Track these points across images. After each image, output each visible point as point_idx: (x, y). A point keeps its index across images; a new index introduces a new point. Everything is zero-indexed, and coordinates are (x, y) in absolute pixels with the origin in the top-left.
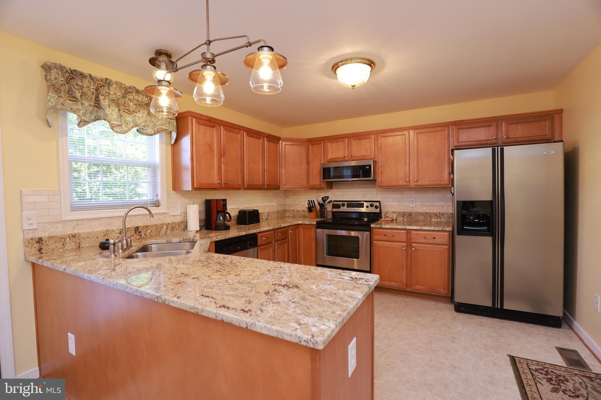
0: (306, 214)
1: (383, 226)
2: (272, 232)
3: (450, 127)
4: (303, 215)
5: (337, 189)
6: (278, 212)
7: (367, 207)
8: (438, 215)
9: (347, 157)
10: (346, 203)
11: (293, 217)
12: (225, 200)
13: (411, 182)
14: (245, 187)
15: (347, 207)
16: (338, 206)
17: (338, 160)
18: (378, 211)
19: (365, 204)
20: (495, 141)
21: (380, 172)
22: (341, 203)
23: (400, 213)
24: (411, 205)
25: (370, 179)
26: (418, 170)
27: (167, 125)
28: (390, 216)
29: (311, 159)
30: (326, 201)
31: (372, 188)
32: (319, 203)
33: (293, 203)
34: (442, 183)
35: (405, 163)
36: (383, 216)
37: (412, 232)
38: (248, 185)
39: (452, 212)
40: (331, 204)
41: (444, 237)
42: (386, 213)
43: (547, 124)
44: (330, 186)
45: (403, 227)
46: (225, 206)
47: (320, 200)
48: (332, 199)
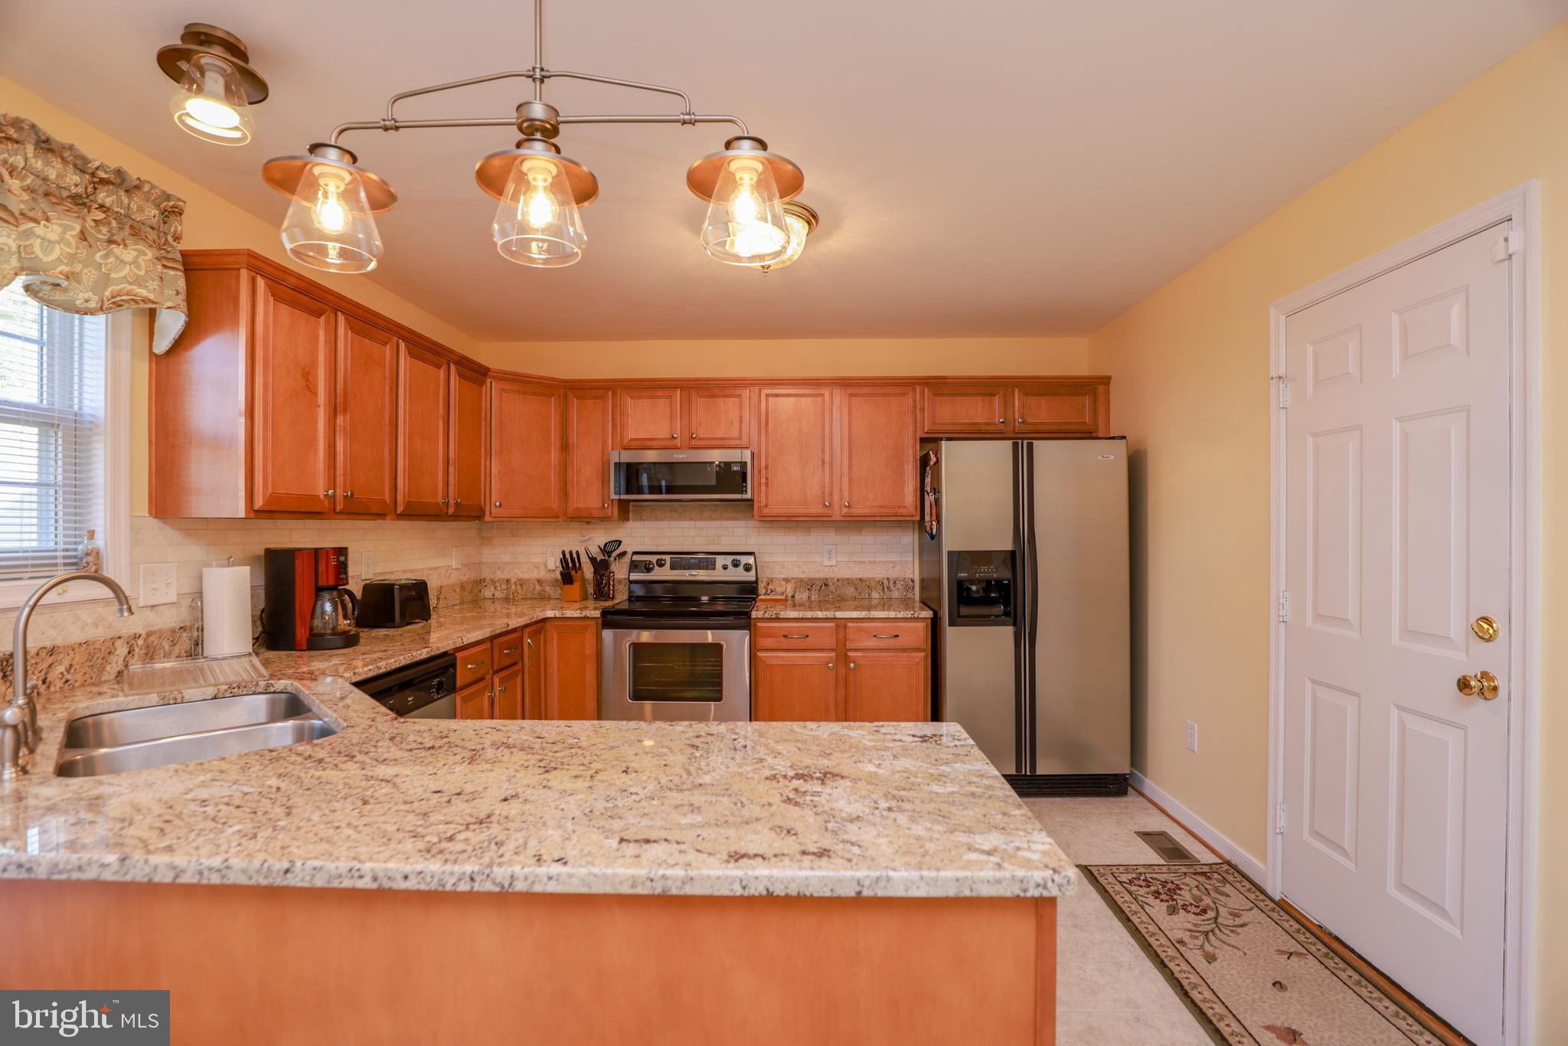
0: (548, 589)
1: (783, 615)
2: (488, 645)
3: (918, 389)
4: (539, 593)
5: (641, 520)
6: (462, 587)
7: (725, 567)
8: (886, 583)
9: (679, 439)
10: (667, 558)
11: (506, 599)
12: (341, 552)
13: (836, 507)
14: (400, 509)
15: (672, 568)
17: (654, 444)
18: (750, 576)
19: (720, 561)
20: (1002, 427)
21: (763, 480)
22: (654, 559)
23: (801, 580)
24: (827, 563)
25: (744, 496)
26: (850, 480)
27: (153, 285)
28: (779, 589)
29: (574, 437)
30: (612, 552)
31: (733, 519)
32: (593, 560)
33: (506, 558)
34: (901, 511)
35: (823, 462)
36: (761, 590)
37: (849, 624)
38: (408, 505)
39: (911, 576)
40: (627, 559)
41: (918, 633)
42: (770, 581)
43: (1087, 401)
44: (624, 510)
45: (829, 614)
46: (342, 568)
47: (595, 551)
48: (629, 545)
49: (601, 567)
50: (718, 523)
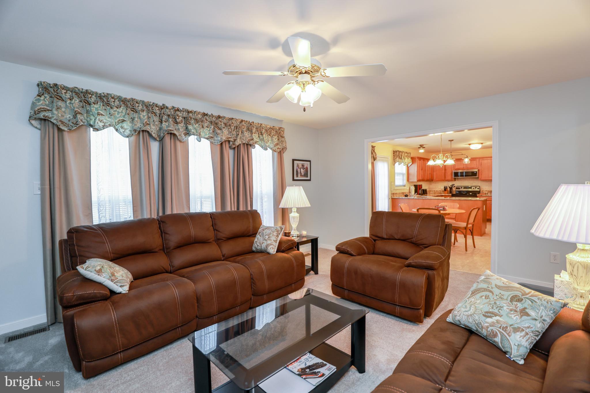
0: (441, 192)
5: (458, 181)
9: (465, 168)
10: (463, 187)
12: (422, 185)
15: (464, 188)
16: (459, 188)
17: (461, 169)
18: (479, 190)
19: (473, 187)
21: (481, 174)
22: (460, 187)
23: (489, 191)
25: (476, 177)
27: (409, 161)
28: (484, 192)
29: (447, 168)
30: (453, 186)
31: (475, 180)
32: (449, 187)
33: (434, 187)
36: (481, 192)
38: (427, 180)
40: (455, 187)
44: (455, 179)
46: (422, 187)
47: (450, 186)
48: (456, 185)
49: (451, 188)
50: (472, 181)
